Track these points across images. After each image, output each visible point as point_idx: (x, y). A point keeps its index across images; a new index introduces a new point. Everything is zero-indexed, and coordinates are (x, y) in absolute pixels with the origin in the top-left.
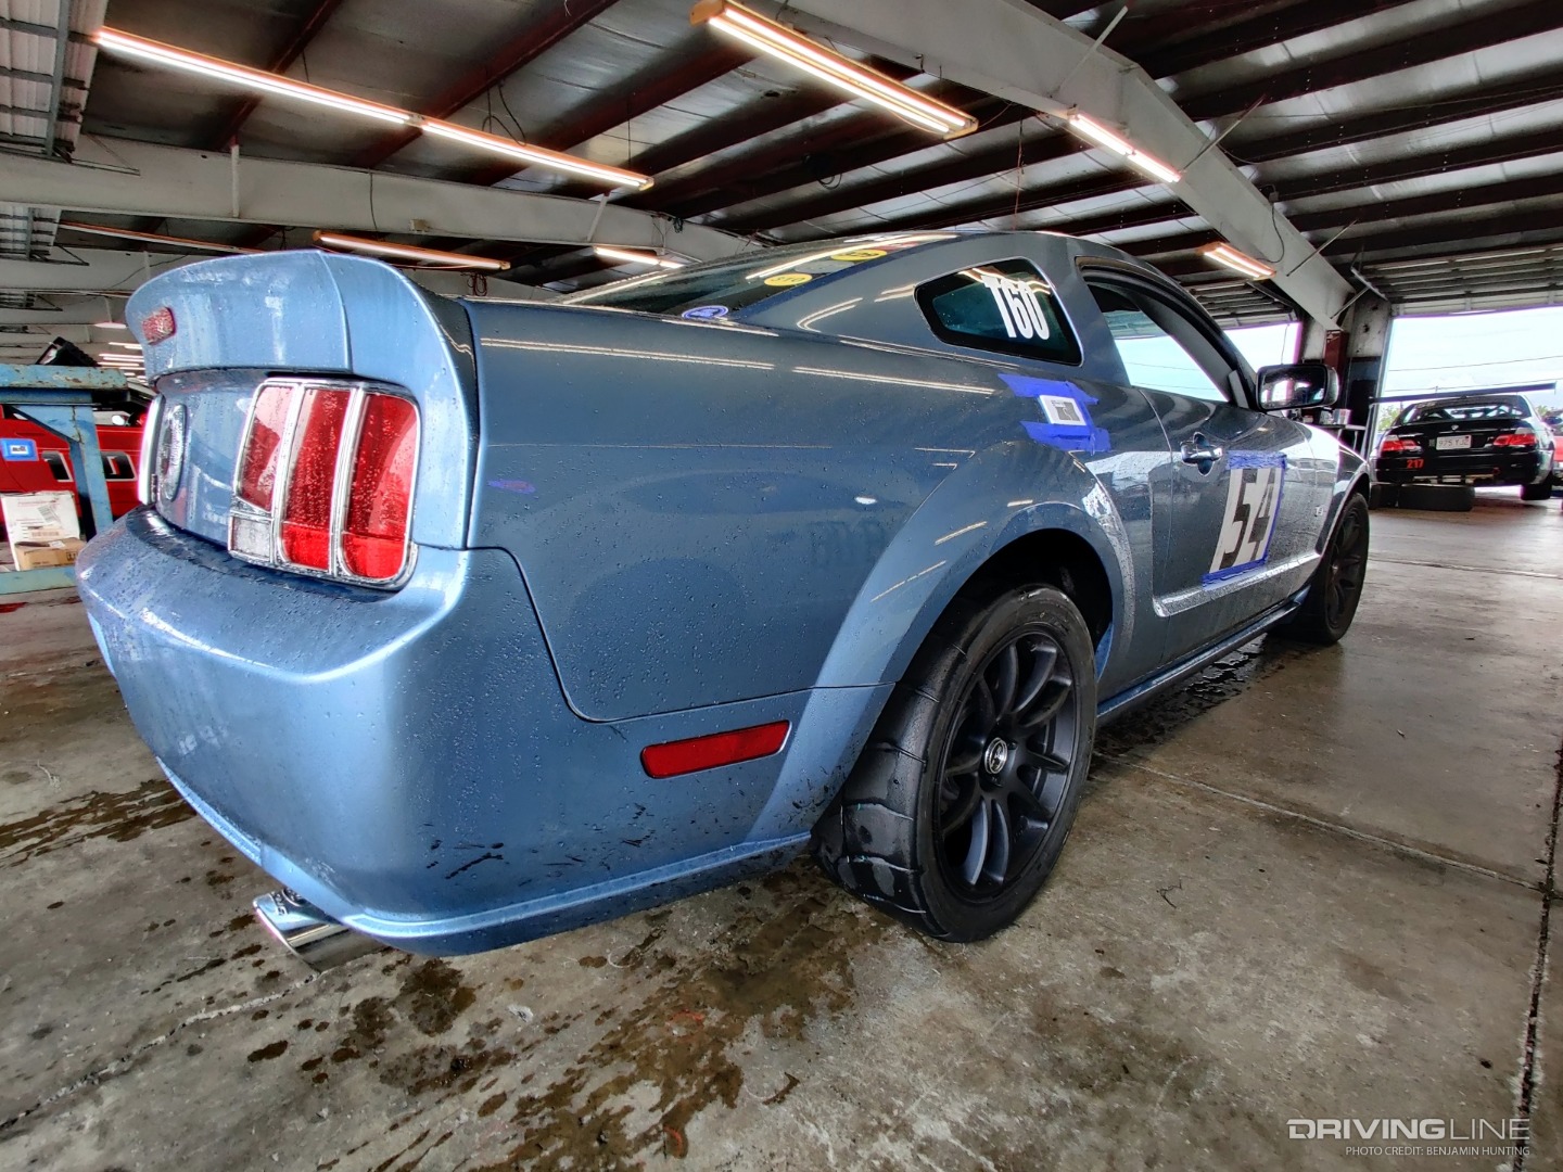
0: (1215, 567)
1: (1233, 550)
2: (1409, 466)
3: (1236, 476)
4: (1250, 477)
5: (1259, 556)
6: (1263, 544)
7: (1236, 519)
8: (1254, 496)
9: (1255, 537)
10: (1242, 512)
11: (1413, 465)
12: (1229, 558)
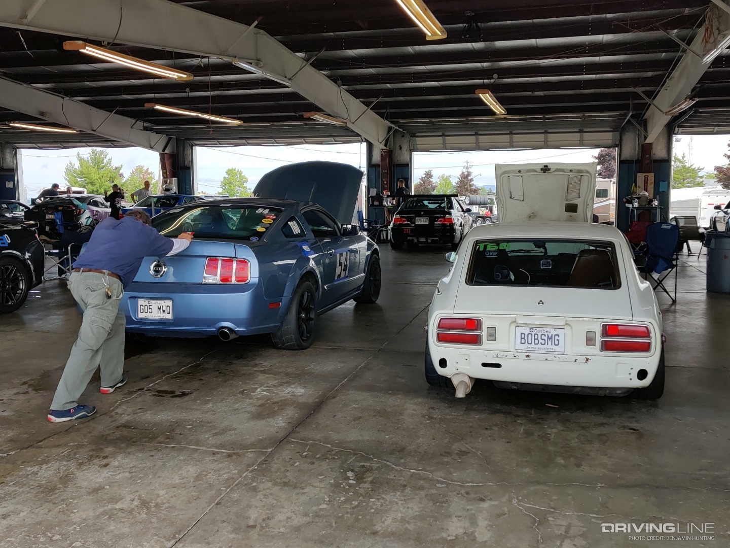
0: (336, 278)
1: (339, 274)
2: (405, 232)
3: (338, 255)
4: (341, 255)
5: (347, 275)
6: (347, 272)
7: (339, 266)
8: (343, 259)
9: (345, 270)
10: (341, 264)
11: (406, 231)
12: (339, 276)
